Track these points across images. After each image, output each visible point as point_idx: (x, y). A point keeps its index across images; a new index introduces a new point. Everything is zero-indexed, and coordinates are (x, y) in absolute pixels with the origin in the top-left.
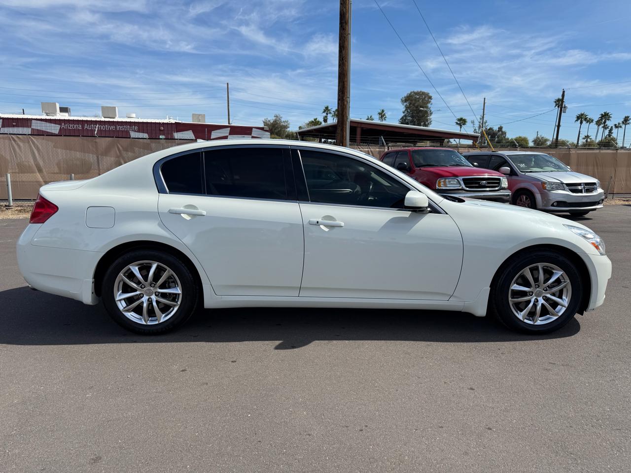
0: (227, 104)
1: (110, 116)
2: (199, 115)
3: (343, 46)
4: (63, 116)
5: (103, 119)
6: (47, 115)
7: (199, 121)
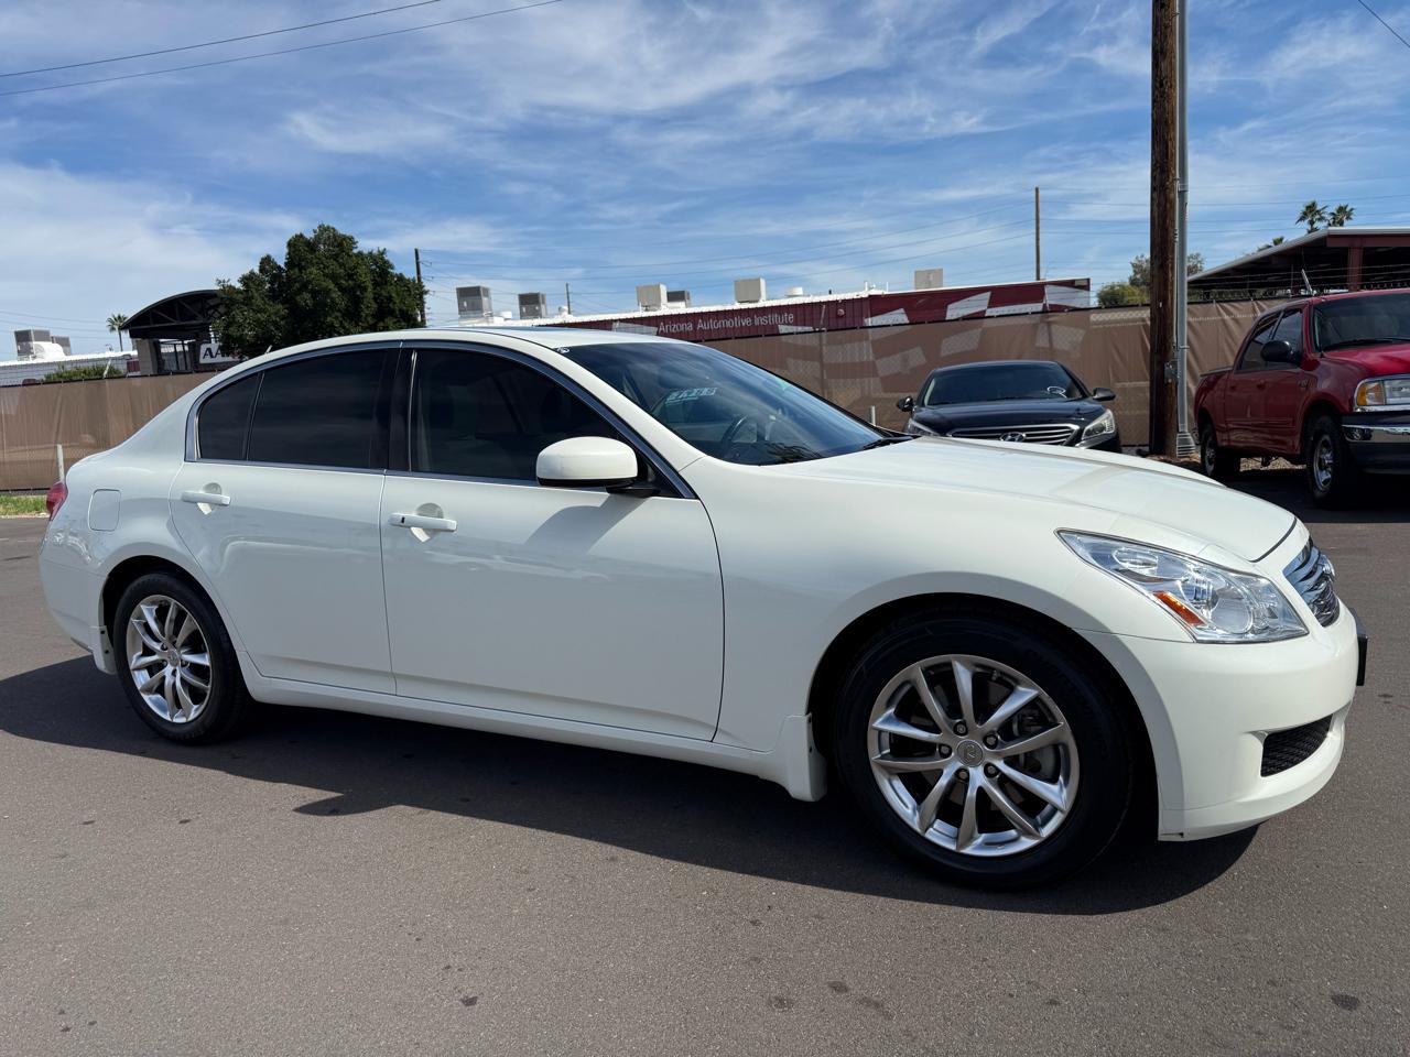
0: (1034, 236)
1: (750, 299)
2: (930, 272)
3: (1162, 49)
4: (673, 308)
5: (737, 306)
6: (647, 310)
7: (930, 286)
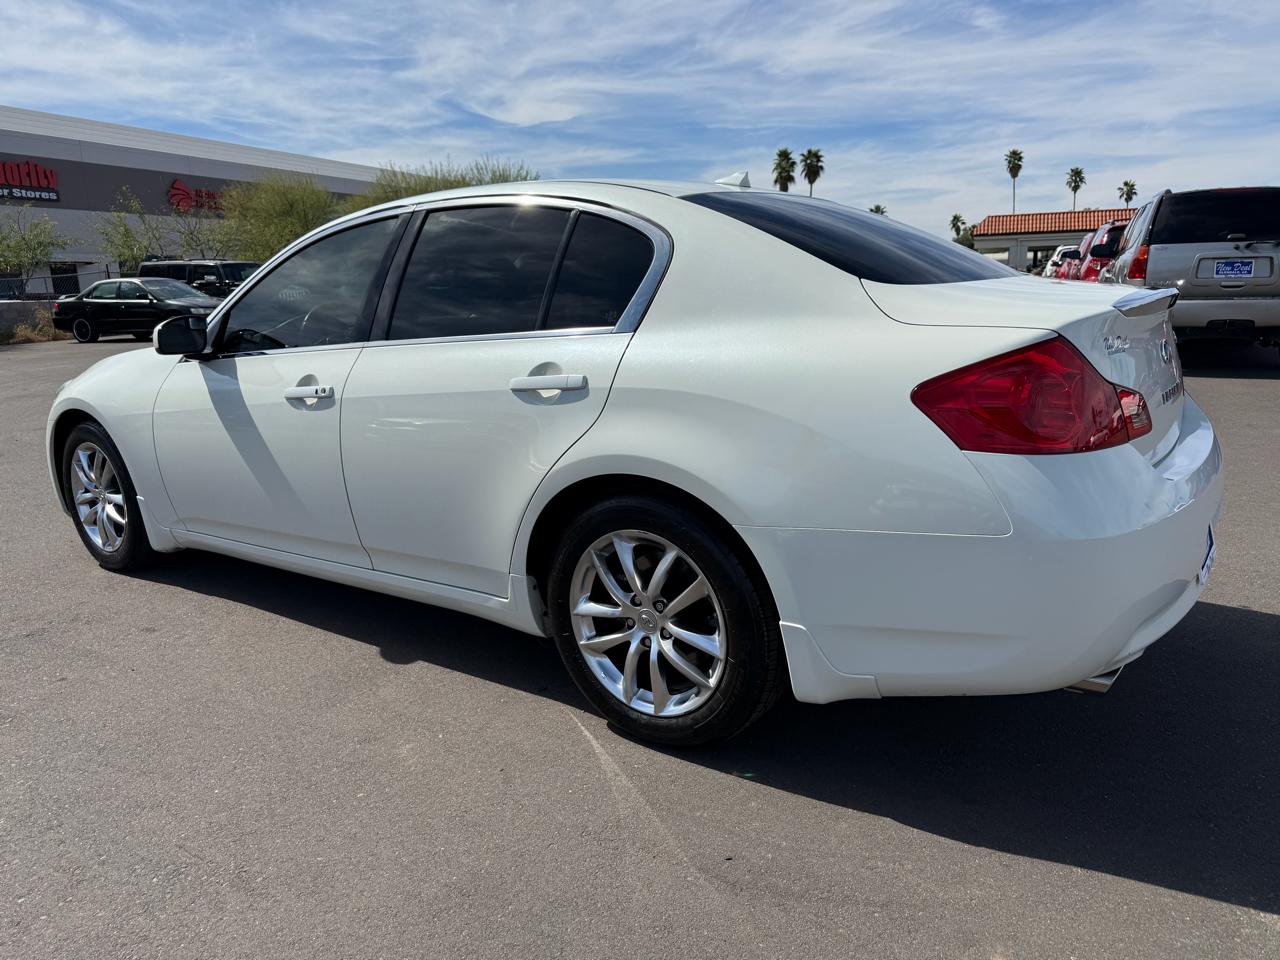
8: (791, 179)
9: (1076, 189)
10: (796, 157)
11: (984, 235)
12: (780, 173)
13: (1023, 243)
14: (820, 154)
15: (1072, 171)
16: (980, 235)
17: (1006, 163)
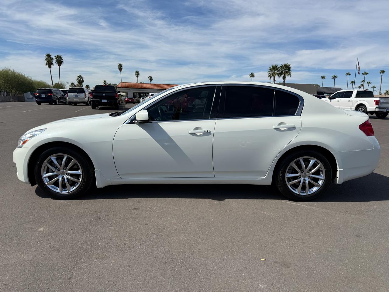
8: (52, 64)
9: (137, 76)
10: (53, 57)
11: (120, 88)
12: (47, 62)
13: (131, 91)
14: (62, 57)
15: (136, 71)
16: (119, 87)
17: (118, 67)
